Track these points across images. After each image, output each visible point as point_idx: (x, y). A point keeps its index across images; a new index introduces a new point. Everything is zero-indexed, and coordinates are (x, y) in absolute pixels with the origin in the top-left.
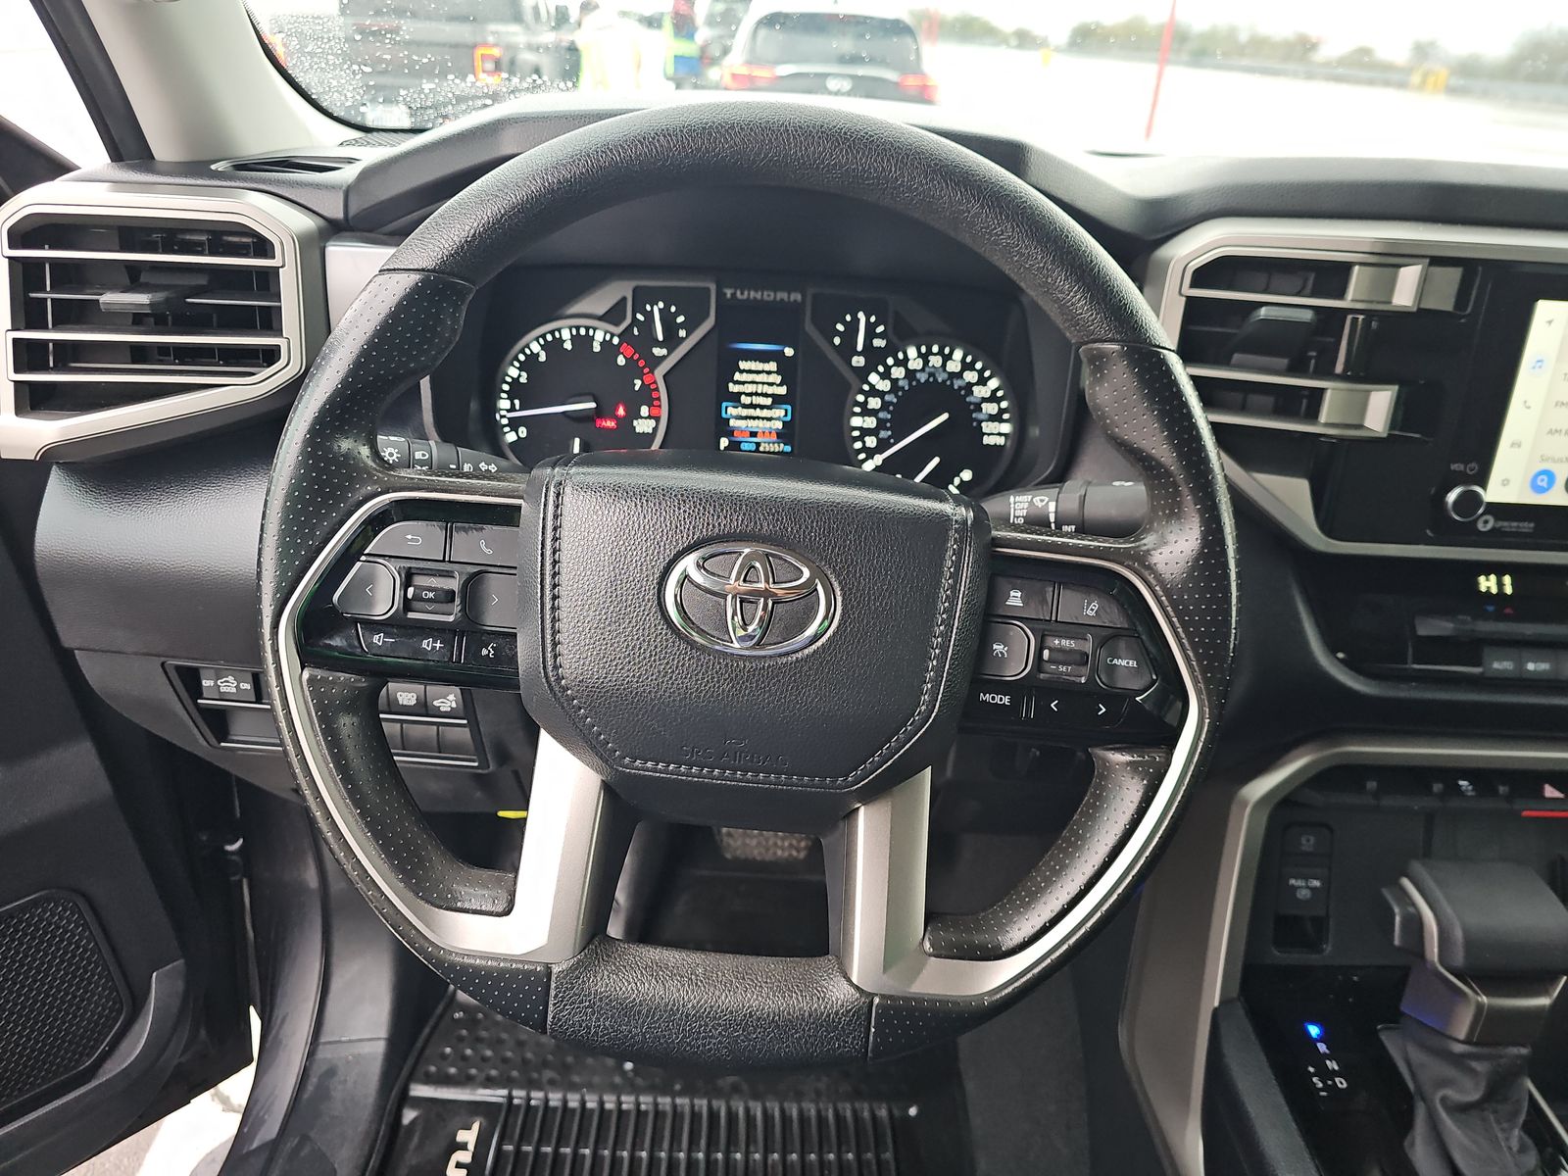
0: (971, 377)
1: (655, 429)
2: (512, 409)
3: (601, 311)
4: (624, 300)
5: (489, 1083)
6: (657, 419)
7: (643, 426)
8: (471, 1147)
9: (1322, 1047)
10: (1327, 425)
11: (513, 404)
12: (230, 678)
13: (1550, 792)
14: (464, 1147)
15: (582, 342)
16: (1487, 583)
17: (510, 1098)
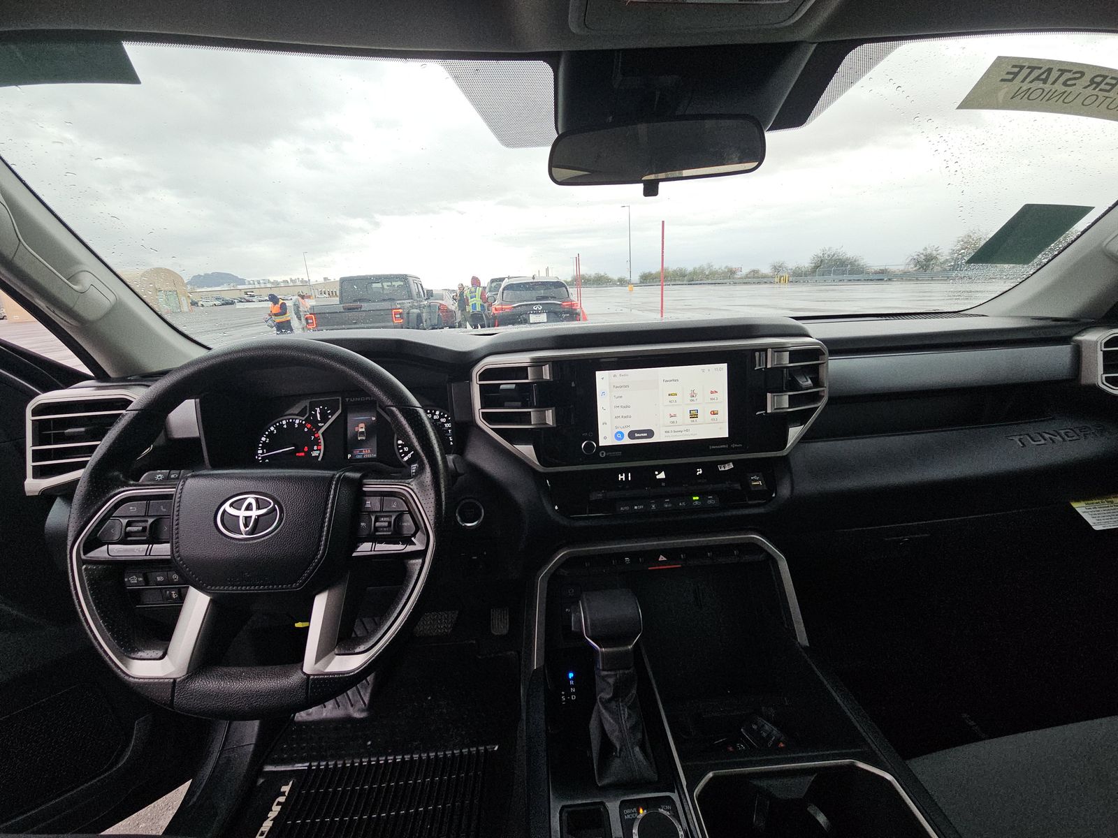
0: (443, 420)
1: (319, 454)
2: (263, 453)
3: (297, 412)
4: (306, 406)
5: (302, 761)
6: (320, 450)
7: (315, 454)
8: (286, 794)
9: (572, 683)
10: (533, 425)
11: (263, 452)
12: (134, 577)
13: (662, 558)
14: (283, 794)
15: (291, 425)
16: (622, 477)
17: (310, 766)
